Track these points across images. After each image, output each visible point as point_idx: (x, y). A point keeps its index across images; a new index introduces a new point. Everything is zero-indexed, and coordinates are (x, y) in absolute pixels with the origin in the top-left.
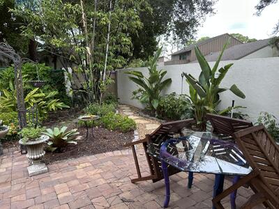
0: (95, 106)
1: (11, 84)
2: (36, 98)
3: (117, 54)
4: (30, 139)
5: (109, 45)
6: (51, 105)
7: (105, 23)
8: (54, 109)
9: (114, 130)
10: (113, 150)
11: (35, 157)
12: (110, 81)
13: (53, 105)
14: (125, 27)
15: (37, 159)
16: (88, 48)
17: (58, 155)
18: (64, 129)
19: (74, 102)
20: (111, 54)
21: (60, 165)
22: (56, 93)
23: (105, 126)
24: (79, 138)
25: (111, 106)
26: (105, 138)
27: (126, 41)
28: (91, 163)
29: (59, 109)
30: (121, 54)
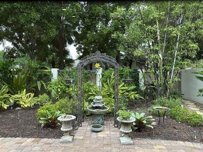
0: (164, 99)
1: (108, 80)
2: (122, 90)
3: (184, 57)
4: (124, 118)
5: (178, 51)
6: (131, 95)
7: (175, 35)
8: (133, 98)
9: (182, 122)
10: (184, 140)
11: (126, 132)
12: (176, 79)
13: (133, 96)
14: (193, 35)
15: (127, 134)
16: (160, 55)
17: (138, 133)
18: (143, 114)
19: (144, 94)
20: (179, 58)
21: (141, 141)
22: (135, 87)
23: (173, 117)
24: (154, 123)
25: (178, 100)
26: (174, 128)
27: (193, 47)
28: (165, 146)
29: (136, 99)
30: (188, 57)
